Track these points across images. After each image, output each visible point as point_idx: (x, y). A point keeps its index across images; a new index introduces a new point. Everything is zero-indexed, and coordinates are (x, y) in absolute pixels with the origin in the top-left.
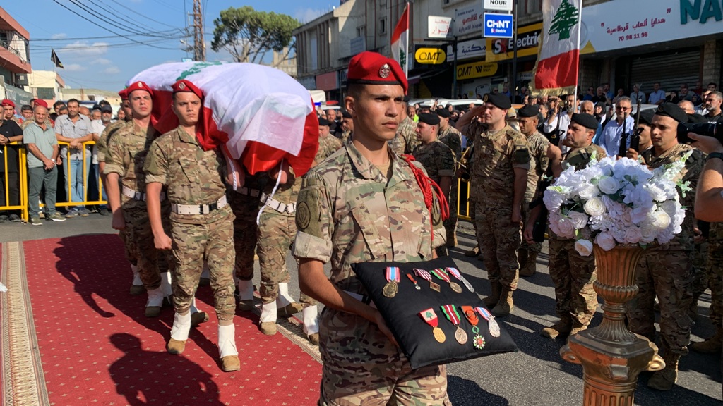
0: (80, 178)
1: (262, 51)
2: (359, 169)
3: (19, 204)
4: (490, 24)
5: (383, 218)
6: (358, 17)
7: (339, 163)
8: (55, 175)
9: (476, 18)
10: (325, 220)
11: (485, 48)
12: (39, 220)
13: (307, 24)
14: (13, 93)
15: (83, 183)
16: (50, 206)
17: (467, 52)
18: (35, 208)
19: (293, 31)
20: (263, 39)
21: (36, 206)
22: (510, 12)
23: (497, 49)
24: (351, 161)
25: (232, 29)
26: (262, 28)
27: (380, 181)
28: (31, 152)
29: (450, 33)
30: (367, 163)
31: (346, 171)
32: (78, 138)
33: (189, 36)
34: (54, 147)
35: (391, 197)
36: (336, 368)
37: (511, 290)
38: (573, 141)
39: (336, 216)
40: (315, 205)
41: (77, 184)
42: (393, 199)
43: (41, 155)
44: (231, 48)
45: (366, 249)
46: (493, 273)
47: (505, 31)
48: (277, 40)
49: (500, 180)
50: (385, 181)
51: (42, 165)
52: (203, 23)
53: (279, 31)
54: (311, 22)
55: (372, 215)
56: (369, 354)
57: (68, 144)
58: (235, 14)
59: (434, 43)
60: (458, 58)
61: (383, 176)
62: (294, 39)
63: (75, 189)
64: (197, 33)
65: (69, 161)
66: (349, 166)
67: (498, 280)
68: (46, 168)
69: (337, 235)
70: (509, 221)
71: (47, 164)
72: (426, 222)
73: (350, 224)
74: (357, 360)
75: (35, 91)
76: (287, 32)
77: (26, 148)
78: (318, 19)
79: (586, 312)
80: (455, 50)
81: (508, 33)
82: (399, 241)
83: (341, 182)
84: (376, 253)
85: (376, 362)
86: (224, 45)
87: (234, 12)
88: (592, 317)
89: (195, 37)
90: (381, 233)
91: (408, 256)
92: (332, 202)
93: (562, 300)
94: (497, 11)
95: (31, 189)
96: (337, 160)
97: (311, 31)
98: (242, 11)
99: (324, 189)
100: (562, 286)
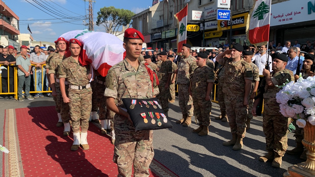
0: (40, 80)
1: (118, 26)
2: (127, 67)
3: (14, 92)
4: (220, 14)
5: (134, 84)
6: (160, 11)
7: (121, 65)
8: (29, 79)
9: (213, 12)
10: (115, 84)
11: (217, 25)
12: (22, 99)
13: (138, 14)
14: (12, 43)
15: (41, 83)
16: (27, 93)
17: (209, 26)
18: (21, 94)
19: (131, 17)
20: (118, 20)
21: (21, 93)
22: (229, 9)
23: (223, 25)
24: (125, 65)
25: (105, 16)
26: (118, 16)
27: (134, 72)
28: (19, 69)
29: (202, 18)
30: (130, 66)
31: (123, 68)
32: (40, 63)
33: (87, 19)
34: (29, 67)
35: (138, 77)
36: (119, 134)
37: (242, 138)
38: (276, 67)
39: (119, 83)
40: (111, 79)
41: (39, 83)
42: (138, 78)
43: (24, 70)
44: (105, 24)
45: (128, 94)
46: (233, 129)
47: (227, 17)
48: (124, 21)
49: (238, 85)
50: (136, 72)
51: (24, 75)
52: (93, 13)
53: (126, 17)
54: (140, 13)
55: (130, 83)
56: (128, 128)
57: (36, 66)
58: (106, 10)
59: (194, 22)
60: (205, 29)
61: (135, 70)
62: (132, 20)
63: (38, 85)
64: (90, 18)
65: (36, 73)
66: (124, 66)
67: (236, 133)
68: (26, 76)
69: (119, 89)
70: (242, 105)
71: (26, 74)
72: (150, 86)
73: (123, 86)
74: (125, 130)
75: (21, 42)
76: (129, 17)
77: (17, 67)
78: (143, 12)
79: (282, 150)
80: (204, 25)
81: (228, 18)
82: (139, 92)
83: (121, 72)
84: (132, 95)
85: (131, 131)
86: (102, 23)
87: (106, 9)
88: (284, 152)
89: (89, 20)
90: (134, 89)
91: (142, 97)
92: (117, 79)
93: (269, 144)
94: (223, 8)
95: (19, 86)
96: (120, 64)
97: (139, 17)
98: (110, 9)
99: (114, 74)
100: (269, 137)
